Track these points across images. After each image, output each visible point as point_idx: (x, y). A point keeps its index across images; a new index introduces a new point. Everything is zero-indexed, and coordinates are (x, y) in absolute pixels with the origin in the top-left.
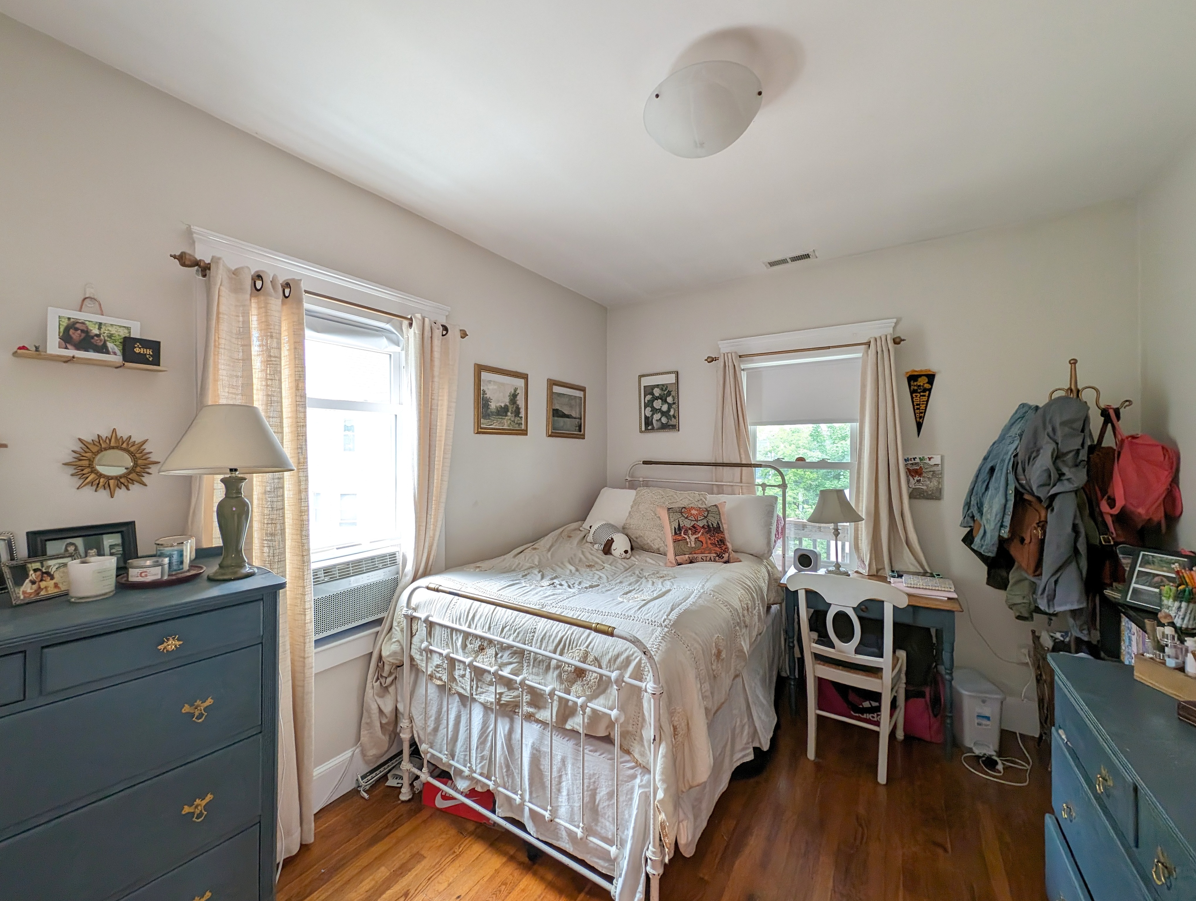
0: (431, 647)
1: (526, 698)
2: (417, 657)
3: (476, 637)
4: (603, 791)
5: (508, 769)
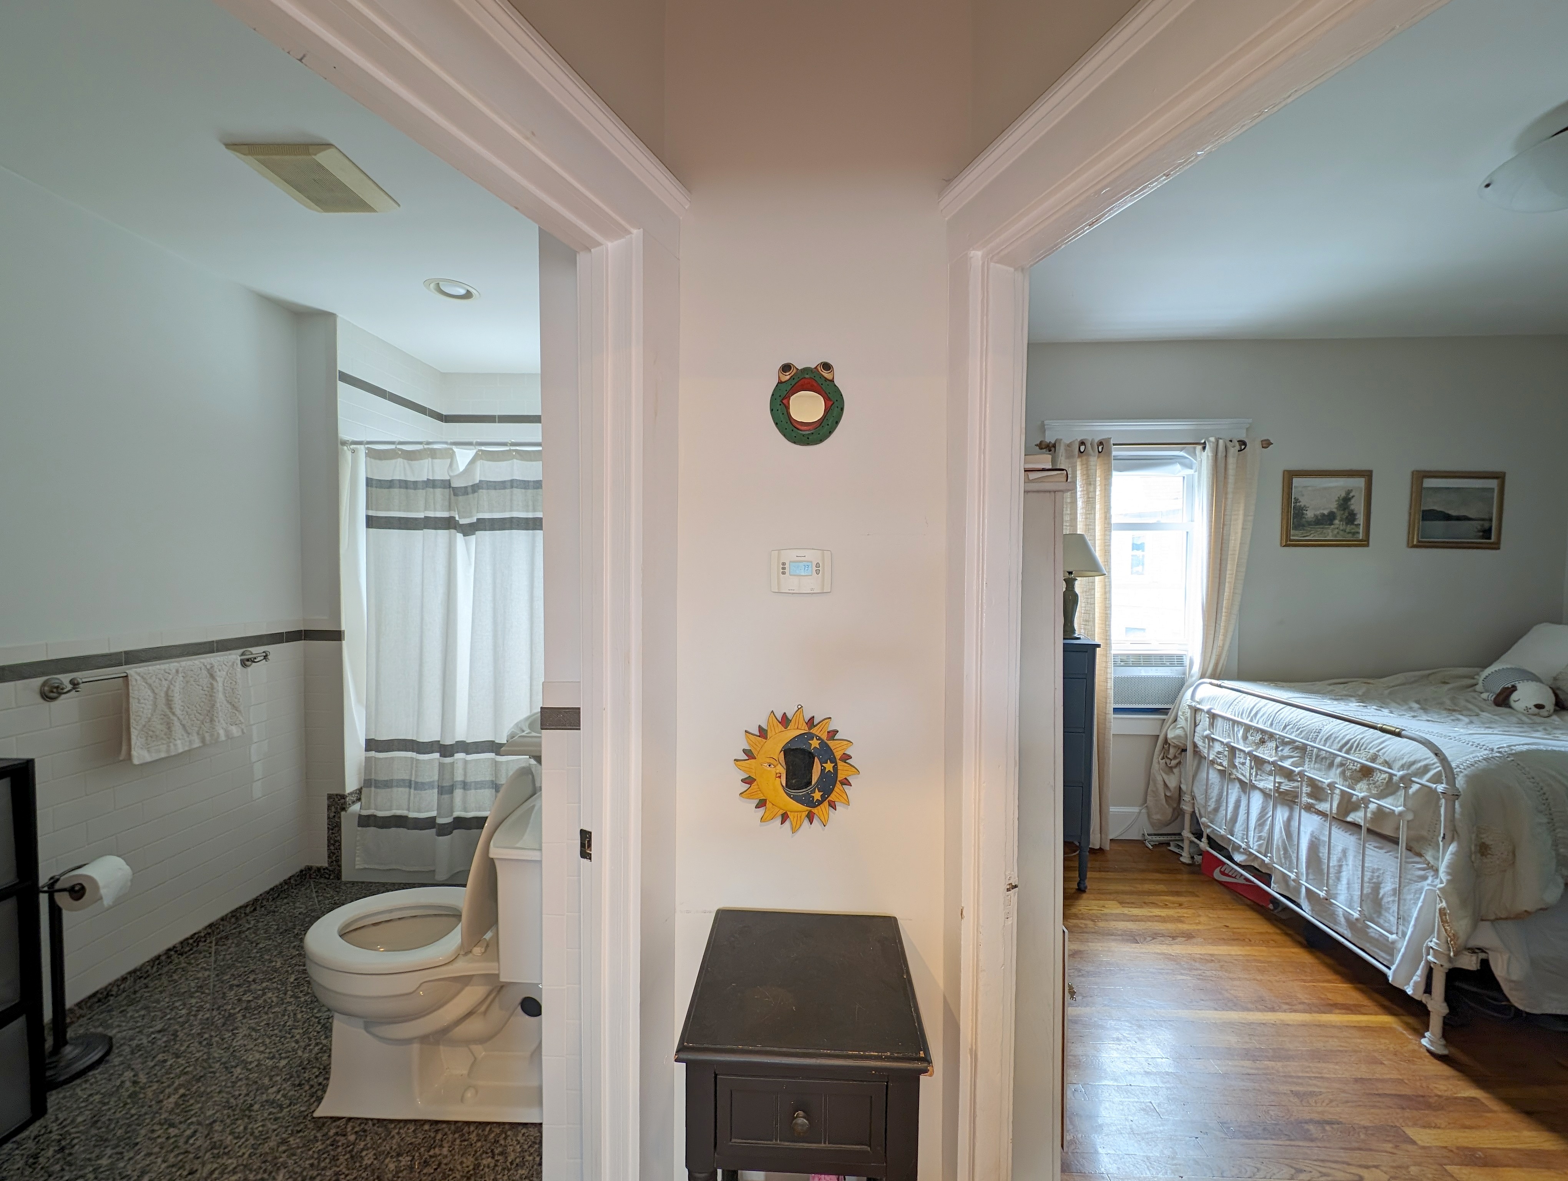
0: (1212, 736)
1: (1306, 789)
2: (1200, 743)
3: (1258, 730)
4: (1388, 887)
5: (1285, 850)
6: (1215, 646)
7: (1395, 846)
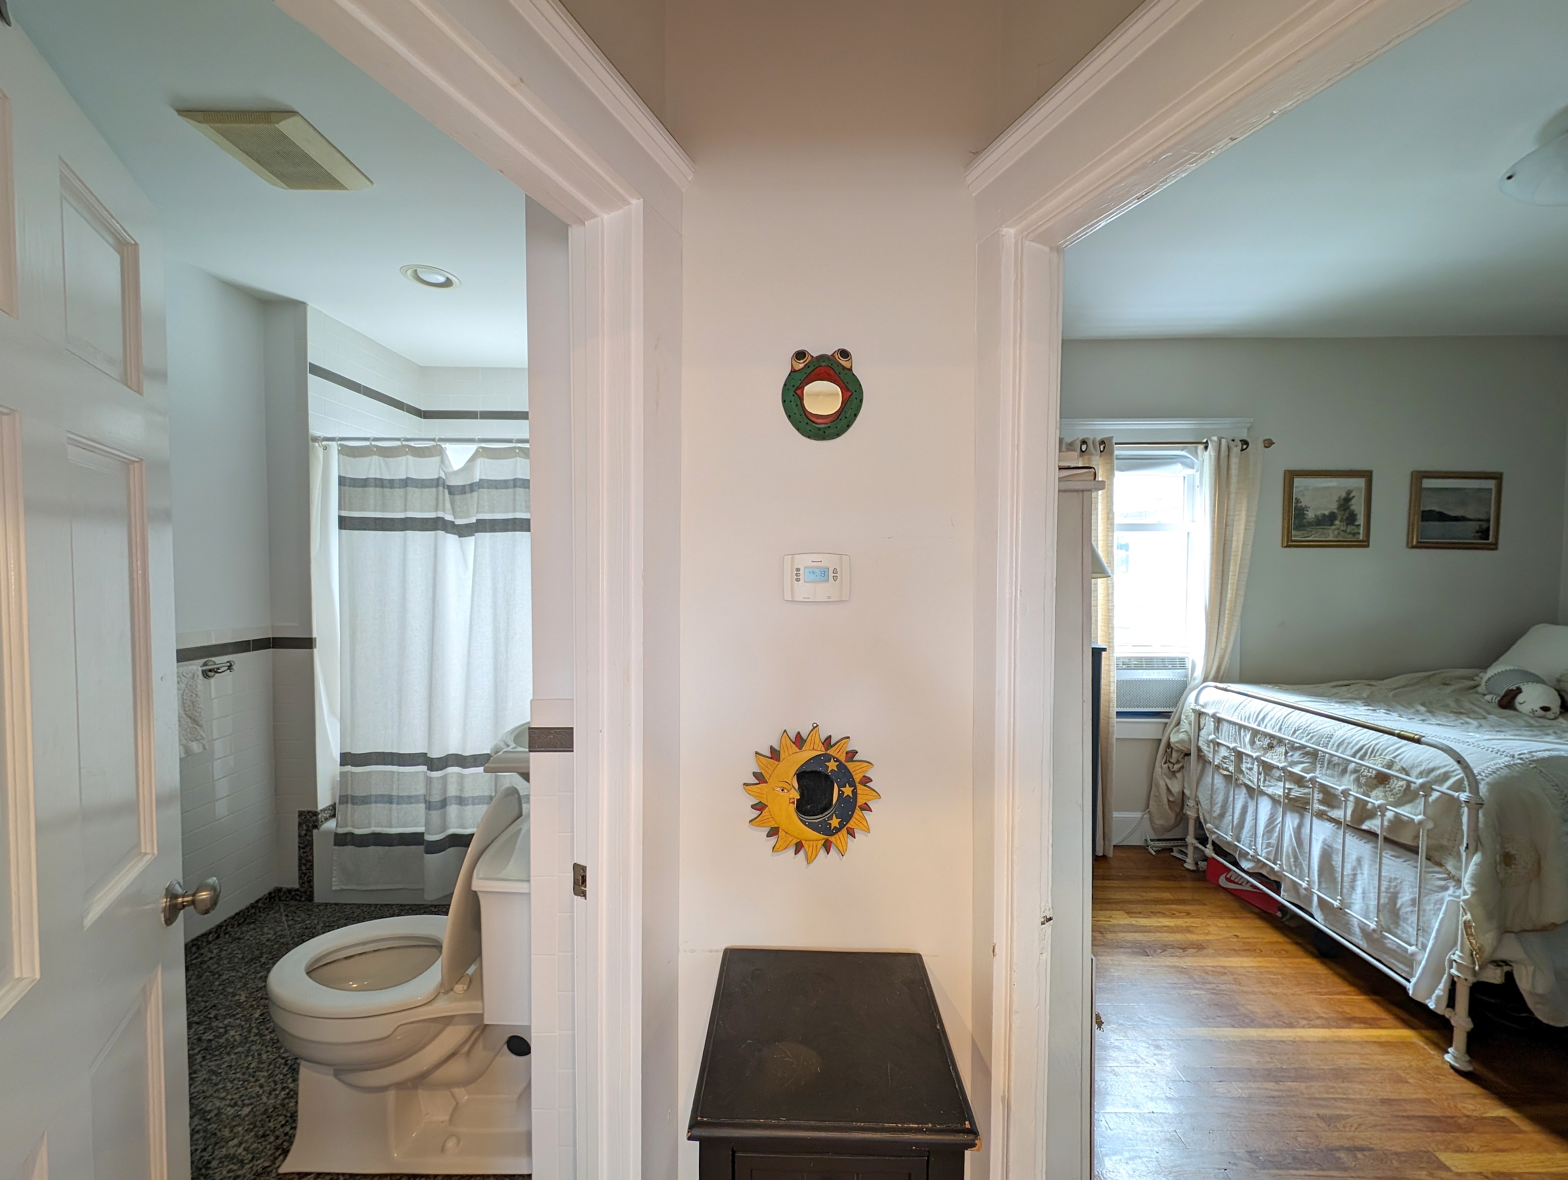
0: (1218, 740)
1: (1317, 796)
2: (1204, 748)
3: (1266, 735)
4: (1405, 897)
5: (1296, 858)
6: (1218, 649)
7: (1414, 856)
